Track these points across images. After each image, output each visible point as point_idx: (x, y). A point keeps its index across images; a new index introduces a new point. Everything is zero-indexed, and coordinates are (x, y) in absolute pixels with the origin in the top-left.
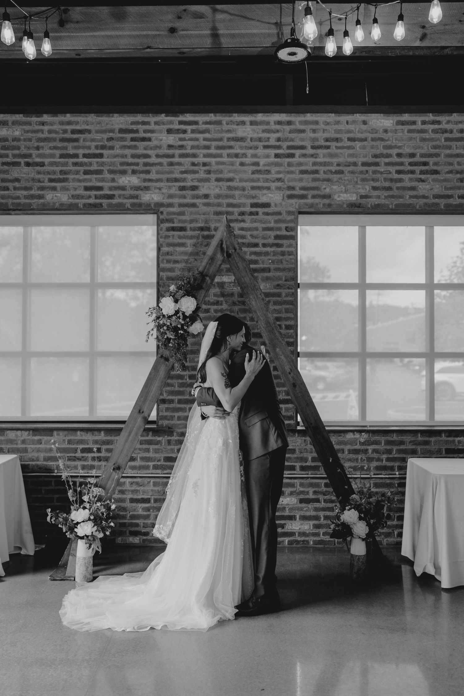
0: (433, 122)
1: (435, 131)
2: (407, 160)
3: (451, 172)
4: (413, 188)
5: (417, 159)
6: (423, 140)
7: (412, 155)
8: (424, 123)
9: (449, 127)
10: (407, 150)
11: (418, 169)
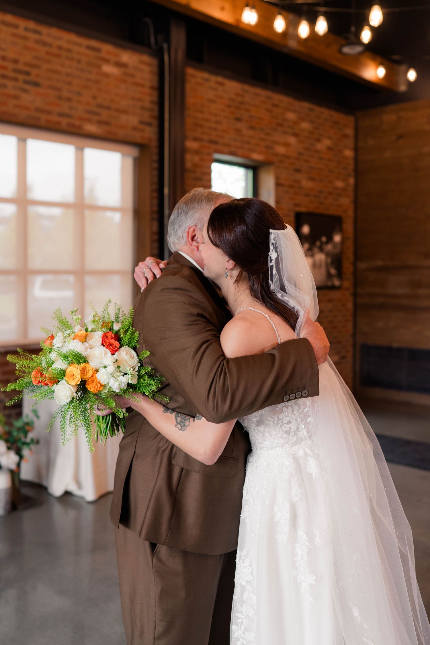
0: (36, 32)
1: (37, 42)
2: (11, 66)
3: (51, 87)
4: (16, 97)
5: (20, 67)
6: (26, 48)
7: (16, 61)
8: (26, 29)
9: (49, 40)
10: (11, 55)
11: (21, 77)
